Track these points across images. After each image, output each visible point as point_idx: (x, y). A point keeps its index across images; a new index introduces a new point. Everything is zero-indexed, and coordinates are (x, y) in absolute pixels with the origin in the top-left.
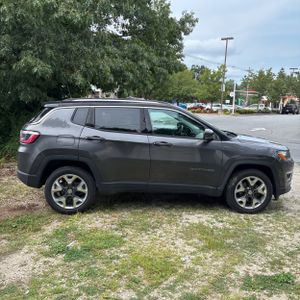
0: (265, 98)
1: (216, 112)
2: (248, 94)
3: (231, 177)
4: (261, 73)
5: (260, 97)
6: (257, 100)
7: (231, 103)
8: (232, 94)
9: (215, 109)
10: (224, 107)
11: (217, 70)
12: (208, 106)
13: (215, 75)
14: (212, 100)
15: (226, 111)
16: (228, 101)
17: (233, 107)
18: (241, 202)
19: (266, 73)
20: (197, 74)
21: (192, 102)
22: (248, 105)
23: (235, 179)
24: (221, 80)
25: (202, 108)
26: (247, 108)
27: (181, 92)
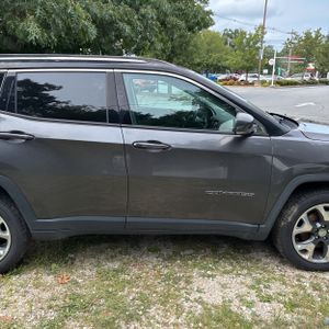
0: (311, 66)
1: (252, 84)
2: (290, 61)
3: (287, 206)
4: (308, 35)
5: (305, 65)
6: (302, 68)
7: (270, 73)
8: (272, 62)
9: (250, 80)
10: (262, 78)
11: (254, 32)
12: (243, 77)
13: (251, 39)
14: (248, 70)
15: (263, 82)
16: (266, 71)
17: (272, 78)
18: (305, 251)
19: (313, 35)
20: (229, 40)
21: (224, 73)
22: (290, 75)
23: (295, 209)
24: (259, 45)
25: (235, 79)
26: (289, 79)
27: (211, 60)
